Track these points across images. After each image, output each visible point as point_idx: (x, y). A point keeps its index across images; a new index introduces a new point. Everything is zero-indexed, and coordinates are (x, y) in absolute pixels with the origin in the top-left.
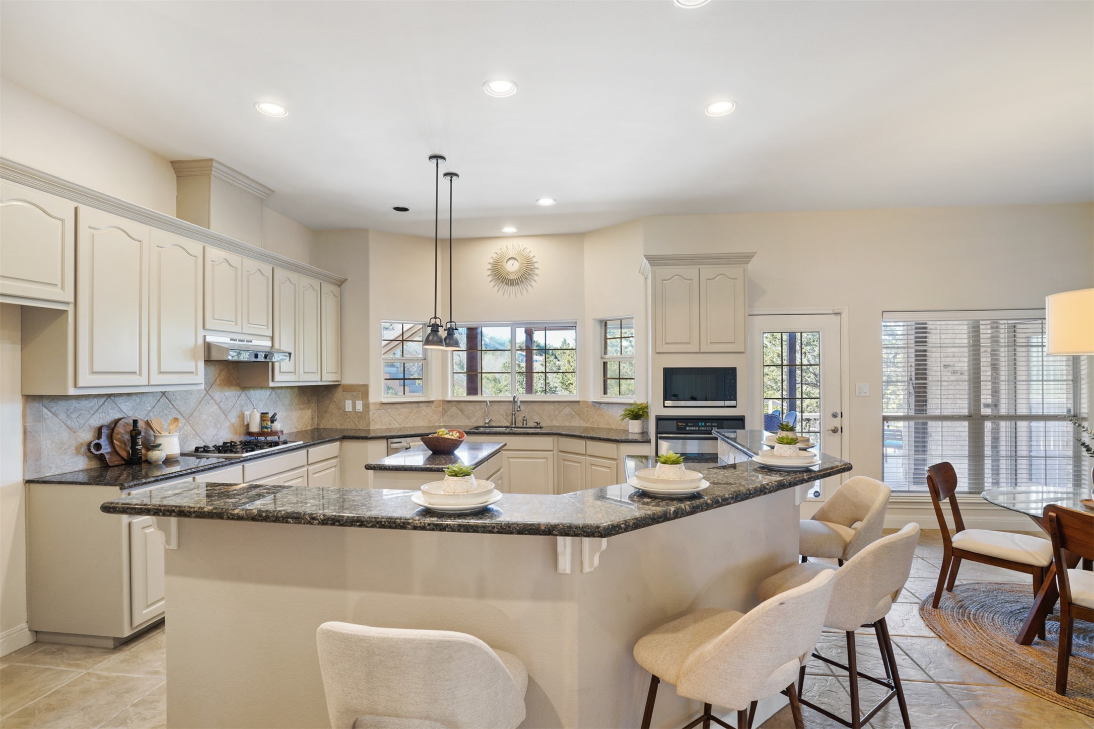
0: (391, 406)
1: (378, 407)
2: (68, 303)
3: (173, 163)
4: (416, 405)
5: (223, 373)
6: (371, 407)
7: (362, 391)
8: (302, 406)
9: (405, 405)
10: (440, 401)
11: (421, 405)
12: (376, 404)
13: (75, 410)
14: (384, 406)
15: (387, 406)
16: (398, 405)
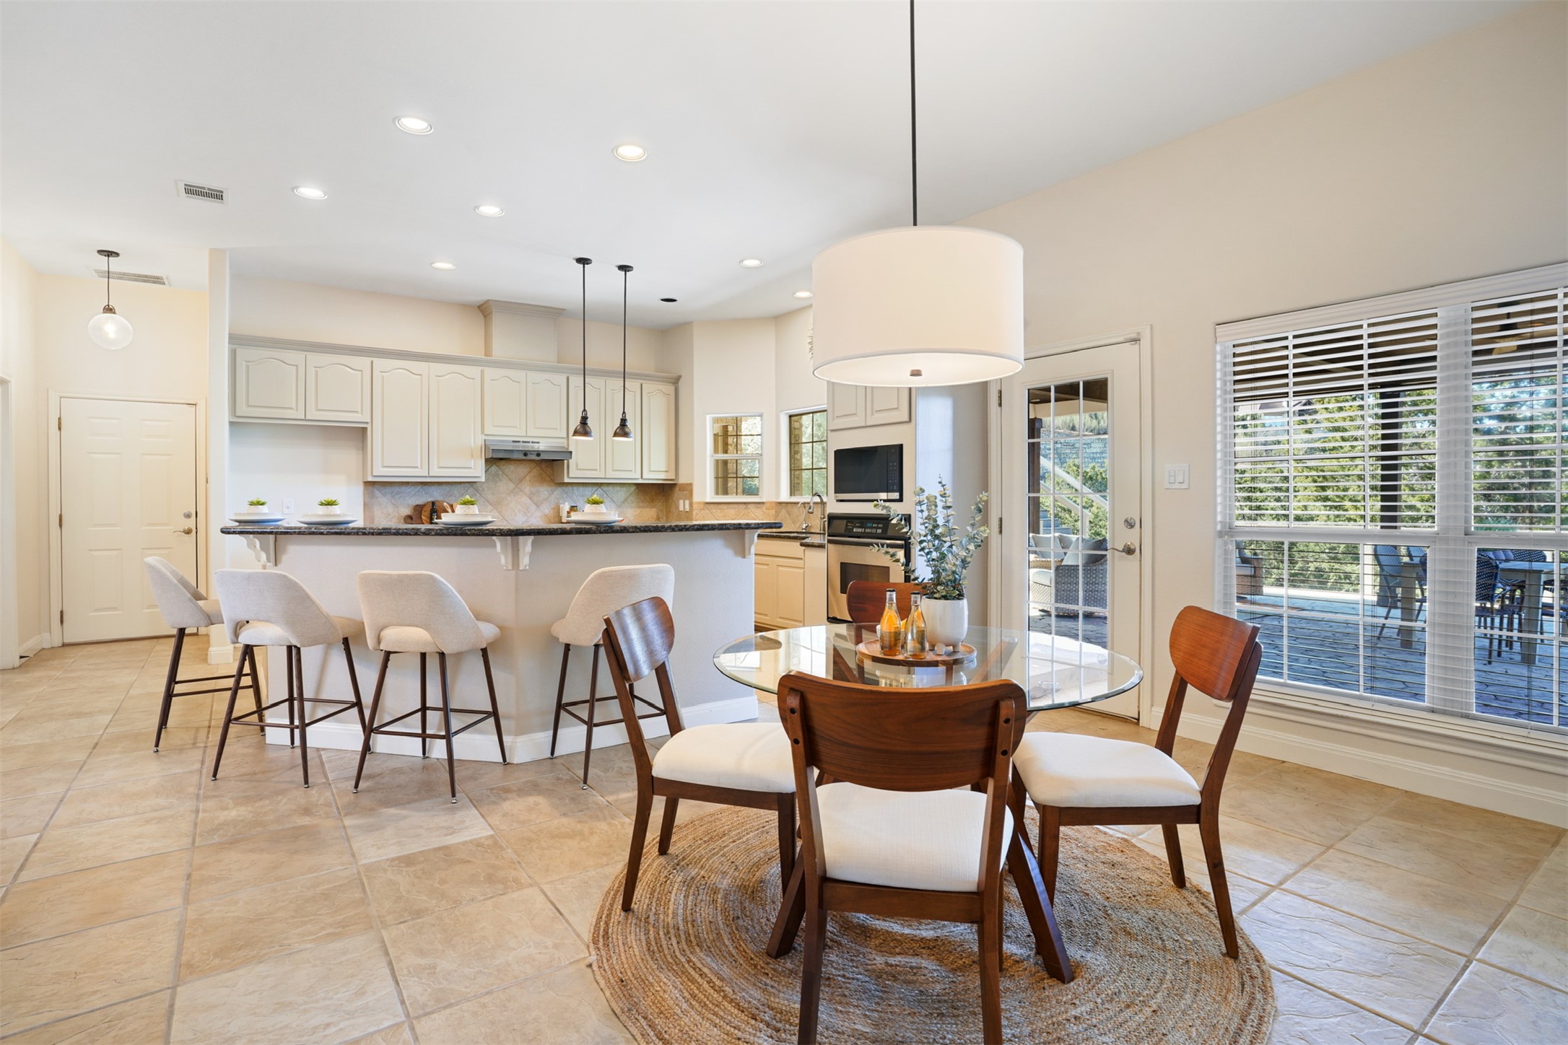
0: (715, 506)
1: (702, 506)
2: (367, 423)
3: (479, 307)
4: (744, 506)
5: (535, 470)
6: (695, 506)
7: (688, 489)
8: (641, 504)
9: (731, 506)
10: (772, 502)
11: (750, 506)
12: (699, 503)
13: (397, 494)
14: (708, 506)
15: (712, 506)
16: (723, 506)
